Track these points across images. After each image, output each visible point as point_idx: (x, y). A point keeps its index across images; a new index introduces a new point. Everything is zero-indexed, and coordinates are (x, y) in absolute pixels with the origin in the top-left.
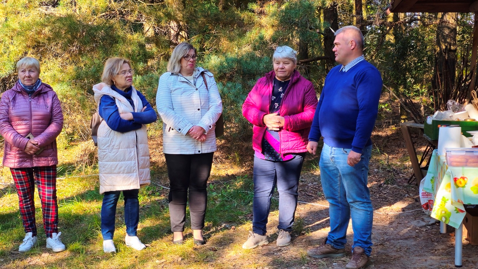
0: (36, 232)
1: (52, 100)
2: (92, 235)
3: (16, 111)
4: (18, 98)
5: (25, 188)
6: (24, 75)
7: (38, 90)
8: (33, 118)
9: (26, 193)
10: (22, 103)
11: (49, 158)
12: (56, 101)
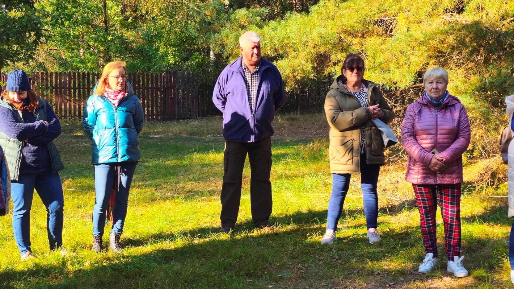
0: (437, 253)
1: (460, 113)
2: (497, 263)
3: (421, 125)
4: (424, 111)
5: (427, 205)
6: (431, 87)
7: (445, 103)
8: (438, 132)
9: (427, 212)
10: (428, 116)
11: (454, 176)
12: (464, 114)
